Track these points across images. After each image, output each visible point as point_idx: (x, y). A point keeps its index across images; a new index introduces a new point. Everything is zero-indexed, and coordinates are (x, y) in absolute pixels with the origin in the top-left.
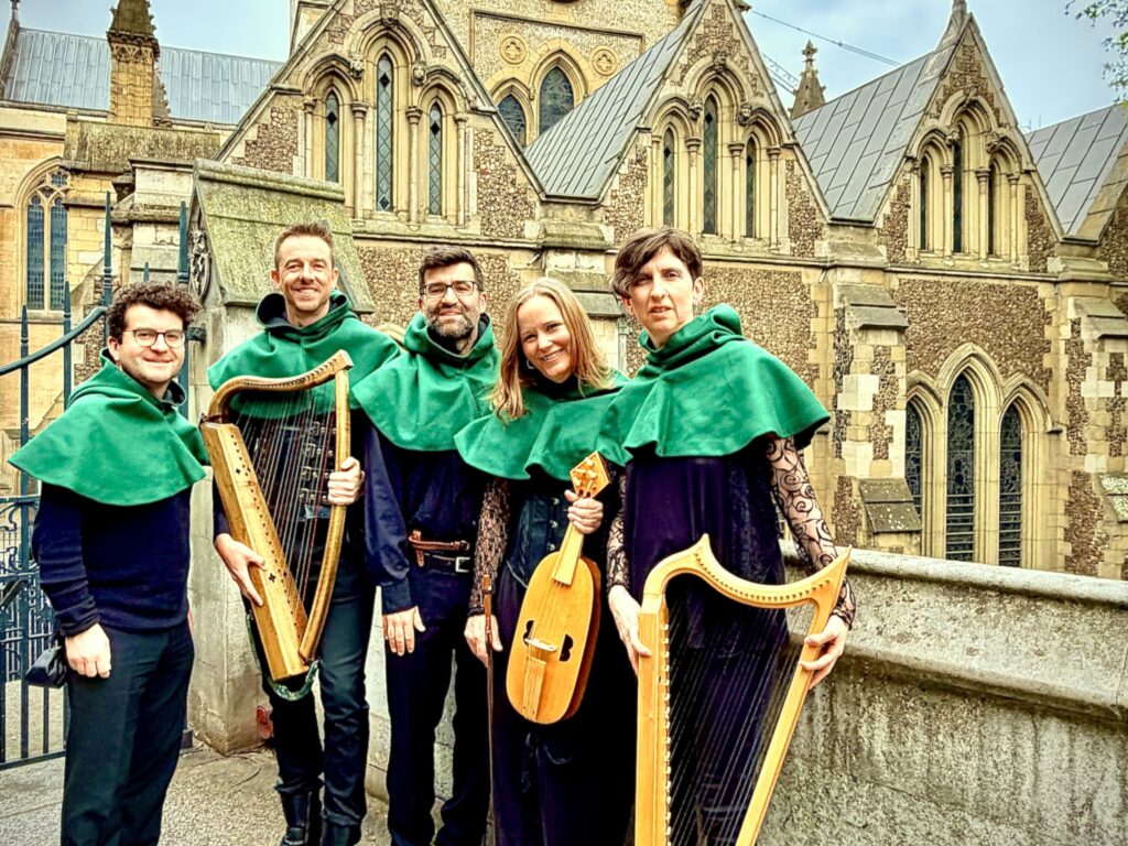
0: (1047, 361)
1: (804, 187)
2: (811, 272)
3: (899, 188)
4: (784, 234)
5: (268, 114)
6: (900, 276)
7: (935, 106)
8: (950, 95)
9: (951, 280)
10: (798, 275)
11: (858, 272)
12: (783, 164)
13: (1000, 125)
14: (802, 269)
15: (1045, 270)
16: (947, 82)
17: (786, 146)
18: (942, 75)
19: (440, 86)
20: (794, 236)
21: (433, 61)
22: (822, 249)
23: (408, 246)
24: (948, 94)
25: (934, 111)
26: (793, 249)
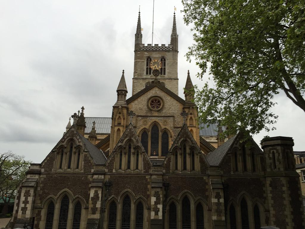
0: (207, 193)
1: (147, 160)
2: (148, 176)
3: (168, 158)
4: (142, 169)
5: (51, 155)
6: (169, 176)
7: (177, 141)
8: (181, 139)
9: (181, 176)
10: (145, 177)
11: (157, 176)
12: (143, 155)
13: (193, 144)
14: (146, 175)
15: (206, 173)
16: (179, 137)
17: (143, 152)
18: (178, 135)
19: (79, 148)
20: (145, 169)
21: (78, 144)
22: (151, 172)
23: (71, 175)
24: (180, 139)
25: (176, 142)
26: (144, 171)
